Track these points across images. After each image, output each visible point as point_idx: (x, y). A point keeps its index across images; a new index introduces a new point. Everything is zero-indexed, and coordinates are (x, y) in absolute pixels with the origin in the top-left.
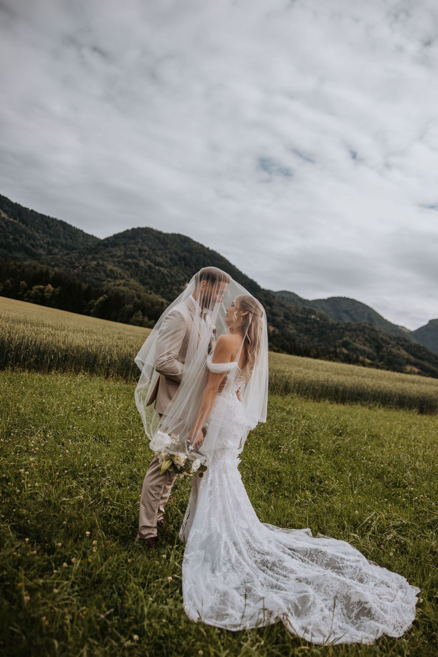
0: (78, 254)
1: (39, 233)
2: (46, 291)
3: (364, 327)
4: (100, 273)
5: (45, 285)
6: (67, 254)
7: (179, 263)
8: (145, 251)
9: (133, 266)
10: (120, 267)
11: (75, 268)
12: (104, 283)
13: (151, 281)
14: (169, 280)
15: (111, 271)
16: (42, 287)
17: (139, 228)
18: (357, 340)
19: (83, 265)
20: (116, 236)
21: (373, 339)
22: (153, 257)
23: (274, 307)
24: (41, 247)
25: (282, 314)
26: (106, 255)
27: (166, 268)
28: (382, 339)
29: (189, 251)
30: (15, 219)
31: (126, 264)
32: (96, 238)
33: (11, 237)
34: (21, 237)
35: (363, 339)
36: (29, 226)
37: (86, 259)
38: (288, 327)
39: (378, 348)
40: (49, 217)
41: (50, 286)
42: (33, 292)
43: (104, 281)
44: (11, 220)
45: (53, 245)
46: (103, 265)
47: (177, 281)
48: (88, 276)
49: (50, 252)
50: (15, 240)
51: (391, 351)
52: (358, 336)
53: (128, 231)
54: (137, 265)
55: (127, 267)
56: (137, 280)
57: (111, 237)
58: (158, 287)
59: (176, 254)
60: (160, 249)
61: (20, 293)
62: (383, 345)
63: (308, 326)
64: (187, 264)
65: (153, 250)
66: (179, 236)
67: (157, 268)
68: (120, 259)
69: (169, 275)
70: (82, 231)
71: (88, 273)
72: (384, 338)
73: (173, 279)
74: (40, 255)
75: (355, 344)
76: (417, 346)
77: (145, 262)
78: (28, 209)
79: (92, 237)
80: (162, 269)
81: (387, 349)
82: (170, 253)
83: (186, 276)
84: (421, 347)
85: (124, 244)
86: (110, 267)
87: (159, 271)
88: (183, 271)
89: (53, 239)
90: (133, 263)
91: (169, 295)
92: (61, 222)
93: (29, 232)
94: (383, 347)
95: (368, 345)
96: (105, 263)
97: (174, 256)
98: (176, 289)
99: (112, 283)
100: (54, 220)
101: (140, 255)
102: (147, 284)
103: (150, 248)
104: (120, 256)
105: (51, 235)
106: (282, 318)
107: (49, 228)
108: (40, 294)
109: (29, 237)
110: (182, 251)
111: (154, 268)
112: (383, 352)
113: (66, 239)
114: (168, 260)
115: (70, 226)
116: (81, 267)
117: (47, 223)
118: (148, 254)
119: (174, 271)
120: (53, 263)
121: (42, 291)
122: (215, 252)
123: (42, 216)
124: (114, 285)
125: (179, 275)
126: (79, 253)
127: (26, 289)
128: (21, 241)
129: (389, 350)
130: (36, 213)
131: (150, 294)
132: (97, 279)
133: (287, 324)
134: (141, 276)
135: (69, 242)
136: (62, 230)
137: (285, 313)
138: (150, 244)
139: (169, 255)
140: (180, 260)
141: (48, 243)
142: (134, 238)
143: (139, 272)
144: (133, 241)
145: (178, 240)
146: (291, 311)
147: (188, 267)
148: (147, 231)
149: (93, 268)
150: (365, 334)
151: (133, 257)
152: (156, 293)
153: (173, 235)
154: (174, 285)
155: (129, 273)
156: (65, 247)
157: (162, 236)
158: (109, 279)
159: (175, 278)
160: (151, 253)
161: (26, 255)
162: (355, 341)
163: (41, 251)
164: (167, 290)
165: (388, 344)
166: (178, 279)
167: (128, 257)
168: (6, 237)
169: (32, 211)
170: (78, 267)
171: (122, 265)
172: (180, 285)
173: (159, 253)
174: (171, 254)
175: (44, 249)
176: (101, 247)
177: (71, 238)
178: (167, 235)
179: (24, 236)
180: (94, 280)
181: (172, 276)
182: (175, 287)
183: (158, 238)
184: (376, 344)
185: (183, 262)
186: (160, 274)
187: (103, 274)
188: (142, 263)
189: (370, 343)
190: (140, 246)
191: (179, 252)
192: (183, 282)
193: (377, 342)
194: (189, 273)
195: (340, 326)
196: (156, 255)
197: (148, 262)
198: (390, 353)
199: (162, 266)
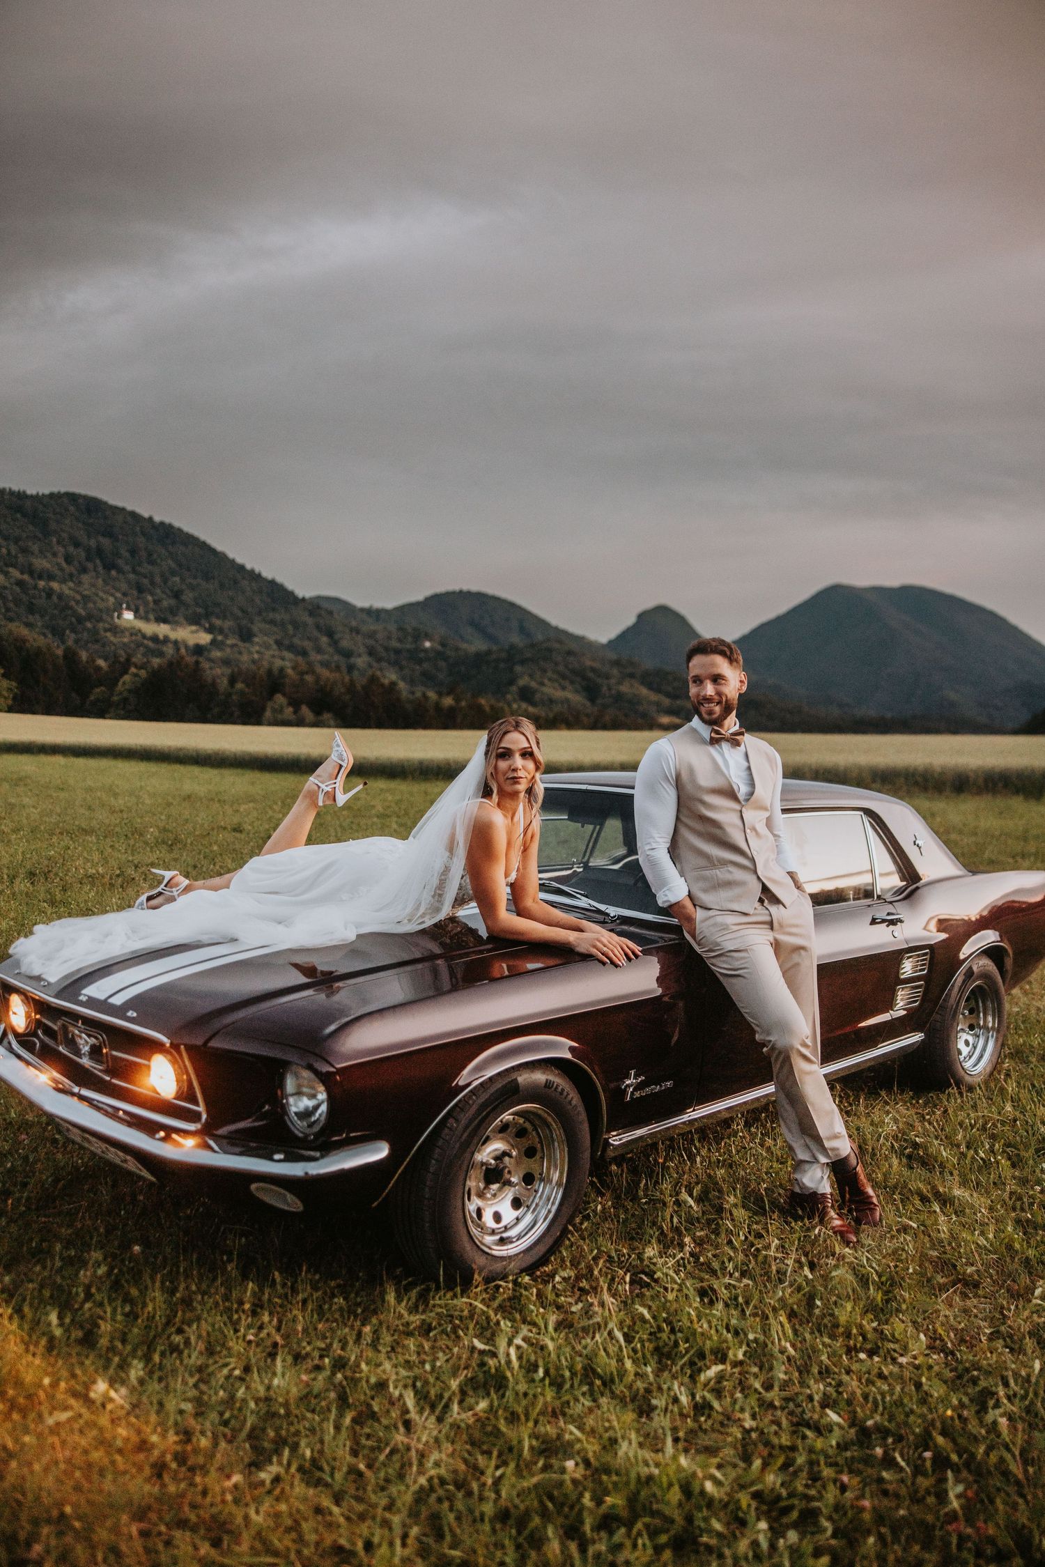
3: (550, 650)
7: (90, 565)
14: (81, 610)
18: (546, 681)
21: (573, 671)
22: (22, 559)
25: (362, 650)
27: (63, 581)
28: (593, 670)
35: (555, 676)
39: (591, 691)
47: (101, 610)
51: (619, 692)
52: (544, 671)
59: (76, 543)
60: (32, 537)
62: (599, 680)
63: (425, 665)
64: (109, 566)
65: (17, 540)
66: (73, 497)
67: (42, 584)
69: (78, 597)
72: (596, 665)
73: (91, 605)
75: (545, 689)
80: (55, 585)
81: (610, 689)
82: (61, 542)
87: (50, 593)
88: (106, 581)
94: (602, 685)
95: (569, 687)
97: (72, 550)
98: (106, 630)
110: (90, 535)
111: (35, 587)
112: (603, 697)
114: (61, 561)
118: (9, 553)
119: (86, 586)
122: (171, 526)
125: (100, 594)
129: (614, 692)
133: (381, 670)
137: (367, 646)
139: (60, 550)
140: (88, 559)
145: (72, 508)
146: (378, 641)
147: (113, 573)
150: (556, 664)
153: (52, 495)
154: (100, 620)
157: (28, 503)
159: (95, 603)
160: (14, 549)
162: (542, 684)
165: (608, 677)
166: (101, 605)
172: (110, 616)
173: (35, 548)
174: (64, 547)
178: (36, 498)
181: (86, 599)
182: (101, 625)
183: (19, 509)
184: (584, 683)
185: (98, 562)
186: (55, 598)
189: (572, 682)
191: (81, 535)
192: (118, 608)
193: (584, 678)
194: (124, 586)
195: (494, 656)
196: (25, 551)
197: (15, 573)
198: (619, 697)
199: (51, 577)
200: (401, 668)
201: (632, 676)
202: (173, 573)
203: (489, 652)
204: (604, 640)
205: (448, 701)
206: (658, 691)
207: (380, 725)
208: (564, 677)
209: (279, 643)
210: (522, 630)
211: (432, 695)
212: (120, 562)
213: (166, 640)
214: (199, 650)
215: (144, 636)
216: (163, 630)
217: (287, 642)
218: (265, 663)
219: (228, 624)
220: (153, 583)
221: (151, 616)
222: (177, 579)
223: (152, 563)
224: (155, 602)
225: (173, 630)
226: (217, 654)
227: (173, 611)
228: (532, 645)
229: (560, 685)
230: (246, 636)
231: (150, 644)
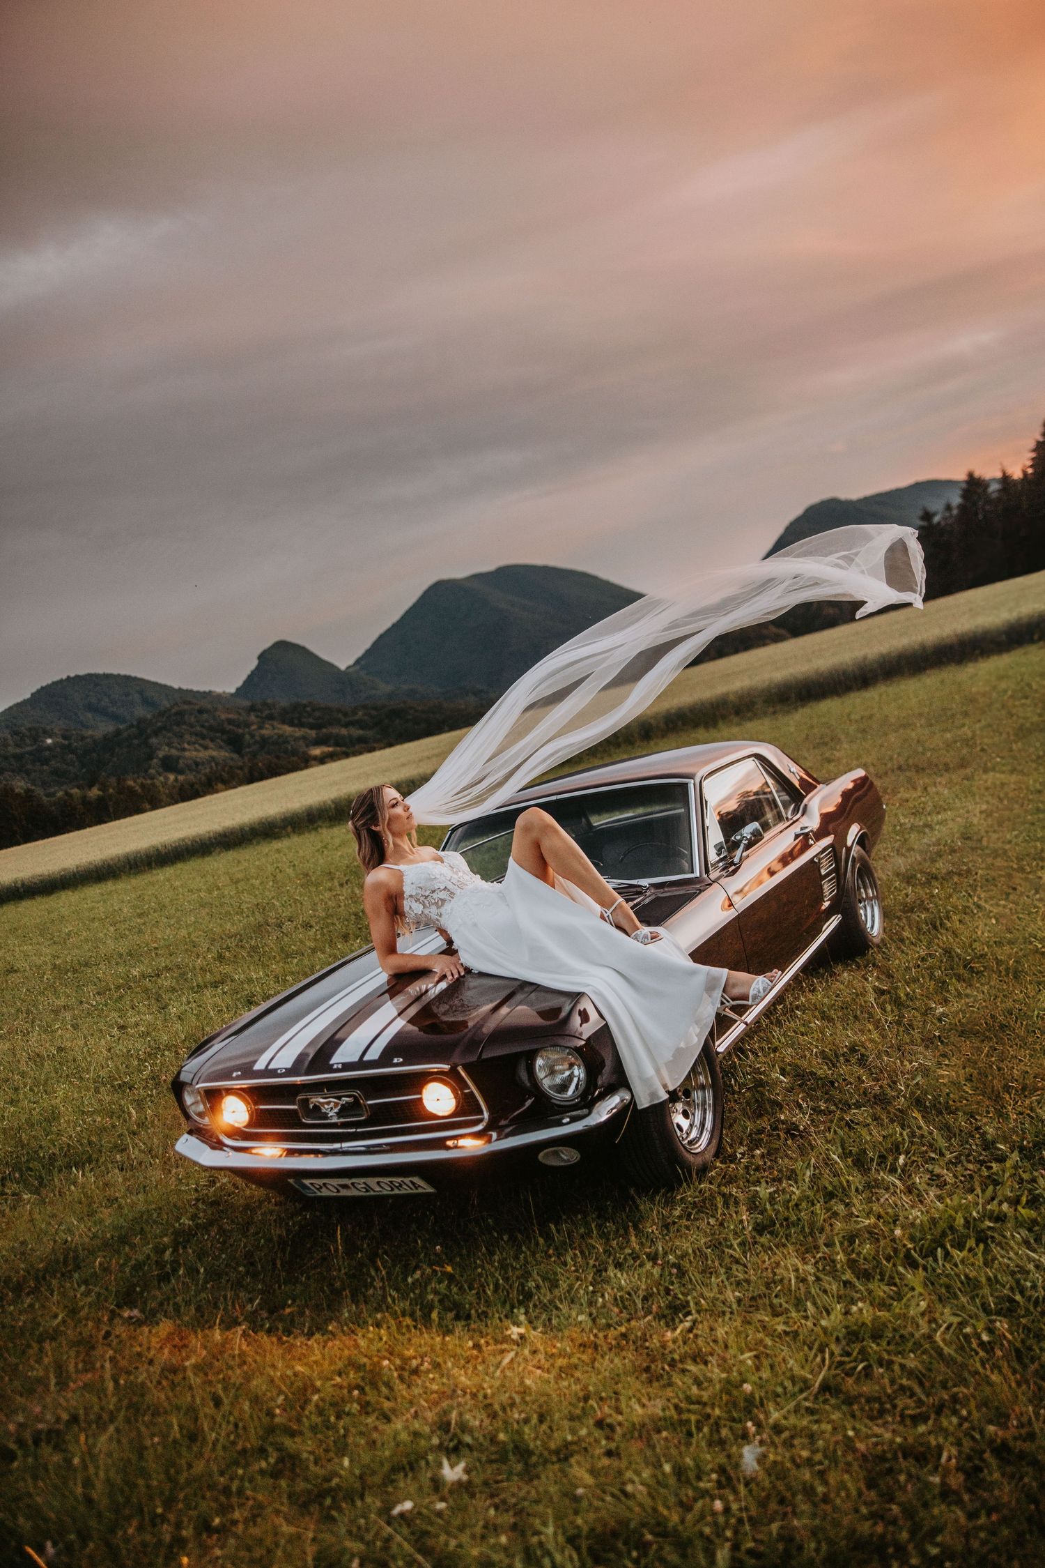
3: (181, 713)
18: (186, 746)
21: (211, 728)
28: (230, 721)
35: (194, 738)
39: (235, 743)
51: (262, 737)
52: (181, 736)
62: (240, 731)
72: (233, 716)
75: (187, 754)
76: (295, 707)
81: (252, 736)
84: (305, 706)
94: (243, 735)
95: (211, 745)
112: (249, 746)
129: (257, 738)
150: (192, 726)
162: (184, 750)
165: (248, 725)
184: (225, 737)
189: (212, 740)
193: (223, 731)
195: (125, 734)
198: (264, 742)
200: (28, 773)
201: (271, 717)
203: (118, 732)
204: (233, 690)
205: (95, 792)
206: (301, 725)
207: (28, 838)
208: (203, 737)
210: (147, 702)
211: (75, 791)
228: (162, 714)
229: (201, 745)
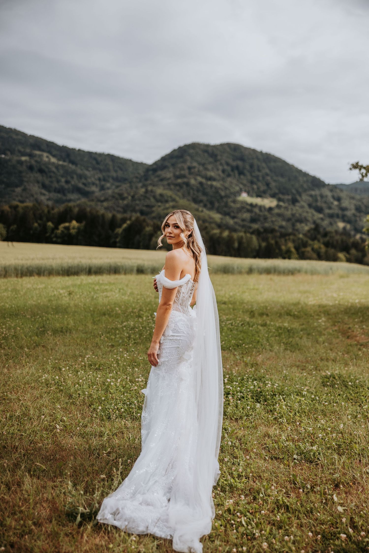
0: (128, 185)
1: (89, 171)
2: (71, 227)
4: (149, 199)
5: (70, 222)
6: (117, 187)
7: (232, 173)
8: (194, 167)
9: (185, 186)
10: (171, 189)
11: (123, 199)
12: (154, 209)
13: (204, 198)
14: (223, 194)
15: (161, 195)
16: (67, 224)
17: (186, 146)
19: (132, 194)
20: (164, 159)
22: (204, 173)
23: (342, 201)
24: (93, 184)
25: (353, 207)
26: (156, 179)
27: (219, 181)
29: (242, 159)
30: (64, 161)
31: (176, 185)
32: (145, 164)
33: (63, 180)
34: (72, 178)
36: (79, 166)
37: (137, 188)
38: (361, 220)
40: (96, 153)
41: (74, 223)
42: (59, 232)
43: (153, 206)
44: (61, 163)
45: (105, 180)
46: (152, 191)
47: (231, 193)
48: (137, 205)
49: (102, 188)
50: (67, 182)
53: (175, 150)
54: (187, 184)
55: (178, 188)
56: (188, 200)
57: (159, 161)
58: (212, 203)
59: (228, 164)
60: (210, 163)
61: (48, 235)
64: (241, 173)
65: (203, 165)
66: (229, 145)
67: (209, 183)
68: (170, 181)
69: (223, 188)
70: (130, 161)
71: (138, 202)
73: (227, 191)
74: (93, 192)
77: (196, 179)
78: (75, 149)
79: (142, 164)
80: (214, 183)
82: (221, 164)
83: (241, 186)
85: (173, 165)
86: (159, 191)
87: (212, 186)
88: (238, 180)
89: (104, 174)
90: (184, 183)
91: (225, 209)
92: (109, 155)
93: (79, 171)
96: (154, 188)
97: (226, 167)
98: (232, 202)
99: (162, 208)
100: (101, 155)
101: (190, 173)
102: (201, 201)
103: (200, 164)
104: (169, 179)
105: (101, 171)
106: (353, 211)
107: (98, 163)
108: (66, 232)
109: (80, 177)
110: (234, 160)
111: (206, 184)
113: (116, 171)
114: (220, 172)
115: (118, 158)
116: (130, 198)
117: (95, 159)
118: (199, 171)
119: (228, 183)
120: (102, 198)
121: (67, 228)
122: (270, 154)
123: (90, 154)
124: (164, 209)
125: (234, 186)
126: (130, 183)
127: (53, 230)
128: (73, 183)
130: (84, 151)
131: (202, 211)
132: (148, 206)
133: (360, 217)
134: (194, 194)
135: (120, 174)
136: (111, 163)
137: (355, 205)
138: (199, 159)
139: (220, 168)
140: (233, 170)
141: (99, 179)
142: (182, 157)
143: (191, 192)
144: (181, 160)
145: (228, 150)
146: (363, 203)
147: (242, 177)
148: (194, 146)
149: (142, 195)
151: (183, 176)
152: (211, 209)
153: (222, 145)
155: (180, 194)
156: (116, 179)
157: (210, 148)
158: (159, 204)
159: (229, 190)
160: (201, 168)
161: (80, 196)
163: (94, 188)
164: (223, 204)
166: (232, 190)
167: (177, 177)
168: (58, 181)
169: (79, 150)
170: (127, 198)
171: (172, 187)
172: (235, 196)
173: (210, 167)
174: (223, 166)
175: (97, 185)
176: (150, 173)
177: (121, 169)
178: (215, 147)
179: (75, 176)
180: (144, 208)
181: (226, 188)
182: (230, 200)
183: (207, 152)
185: (236, 172)
186: (213, 189)
187: (152, 200)
188: (193, 182)
190: (189, 164)
191: (231, 161)
192: (239, 193)
194: (245, 182)
196: (206, 169)
197: (199, 179)
199: (214, 180)
202: (267, 175)
209: (310, 206)
212: (246, 172)
213: (256, 205)
214: (270, 209)
215: (247, 204)
216: (258, 201)
217: (314, 204)
218: (297, 215)
219: (286, 197)
220: (258, 180)
221: (254, 195)
222: (269, 178)
223: (259, 170)
224: (258, 188)
225: (262, 201)
226: (276, 211)
227: (264, 192)
230: (294, 201)
231: (249, 207)
